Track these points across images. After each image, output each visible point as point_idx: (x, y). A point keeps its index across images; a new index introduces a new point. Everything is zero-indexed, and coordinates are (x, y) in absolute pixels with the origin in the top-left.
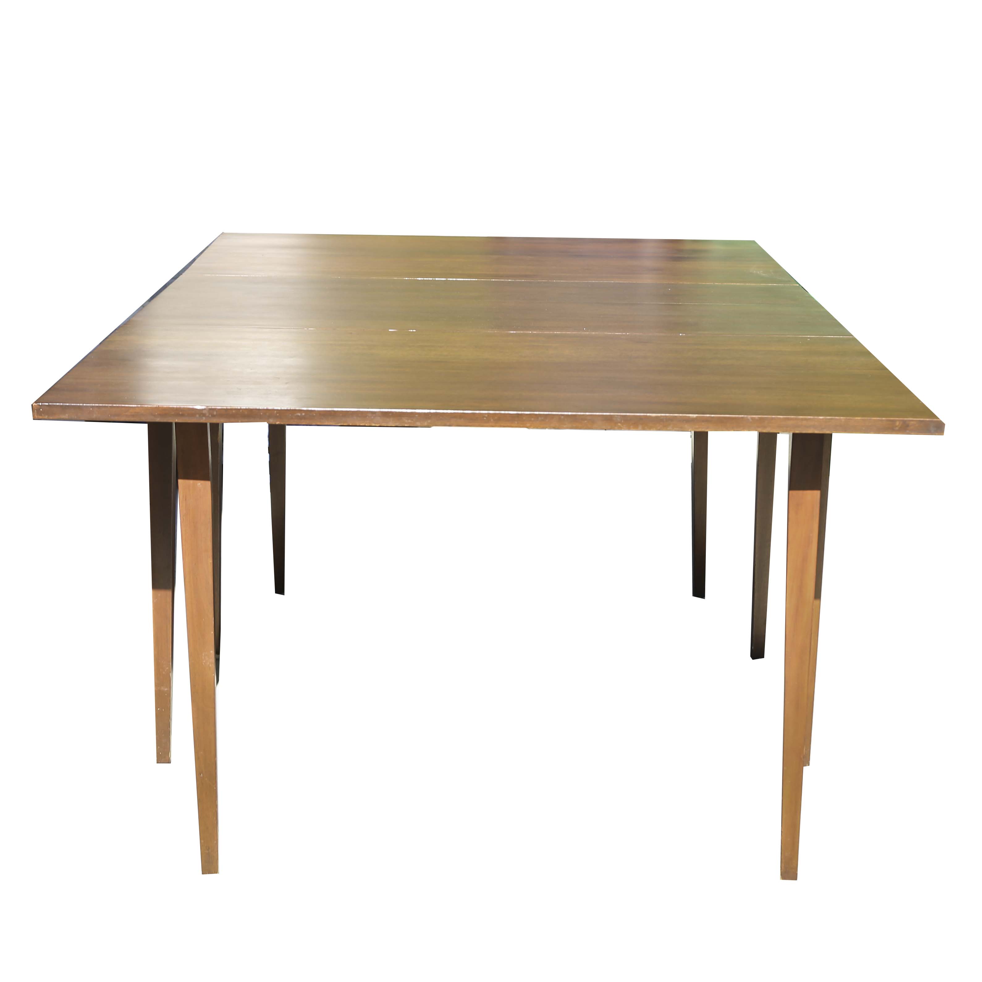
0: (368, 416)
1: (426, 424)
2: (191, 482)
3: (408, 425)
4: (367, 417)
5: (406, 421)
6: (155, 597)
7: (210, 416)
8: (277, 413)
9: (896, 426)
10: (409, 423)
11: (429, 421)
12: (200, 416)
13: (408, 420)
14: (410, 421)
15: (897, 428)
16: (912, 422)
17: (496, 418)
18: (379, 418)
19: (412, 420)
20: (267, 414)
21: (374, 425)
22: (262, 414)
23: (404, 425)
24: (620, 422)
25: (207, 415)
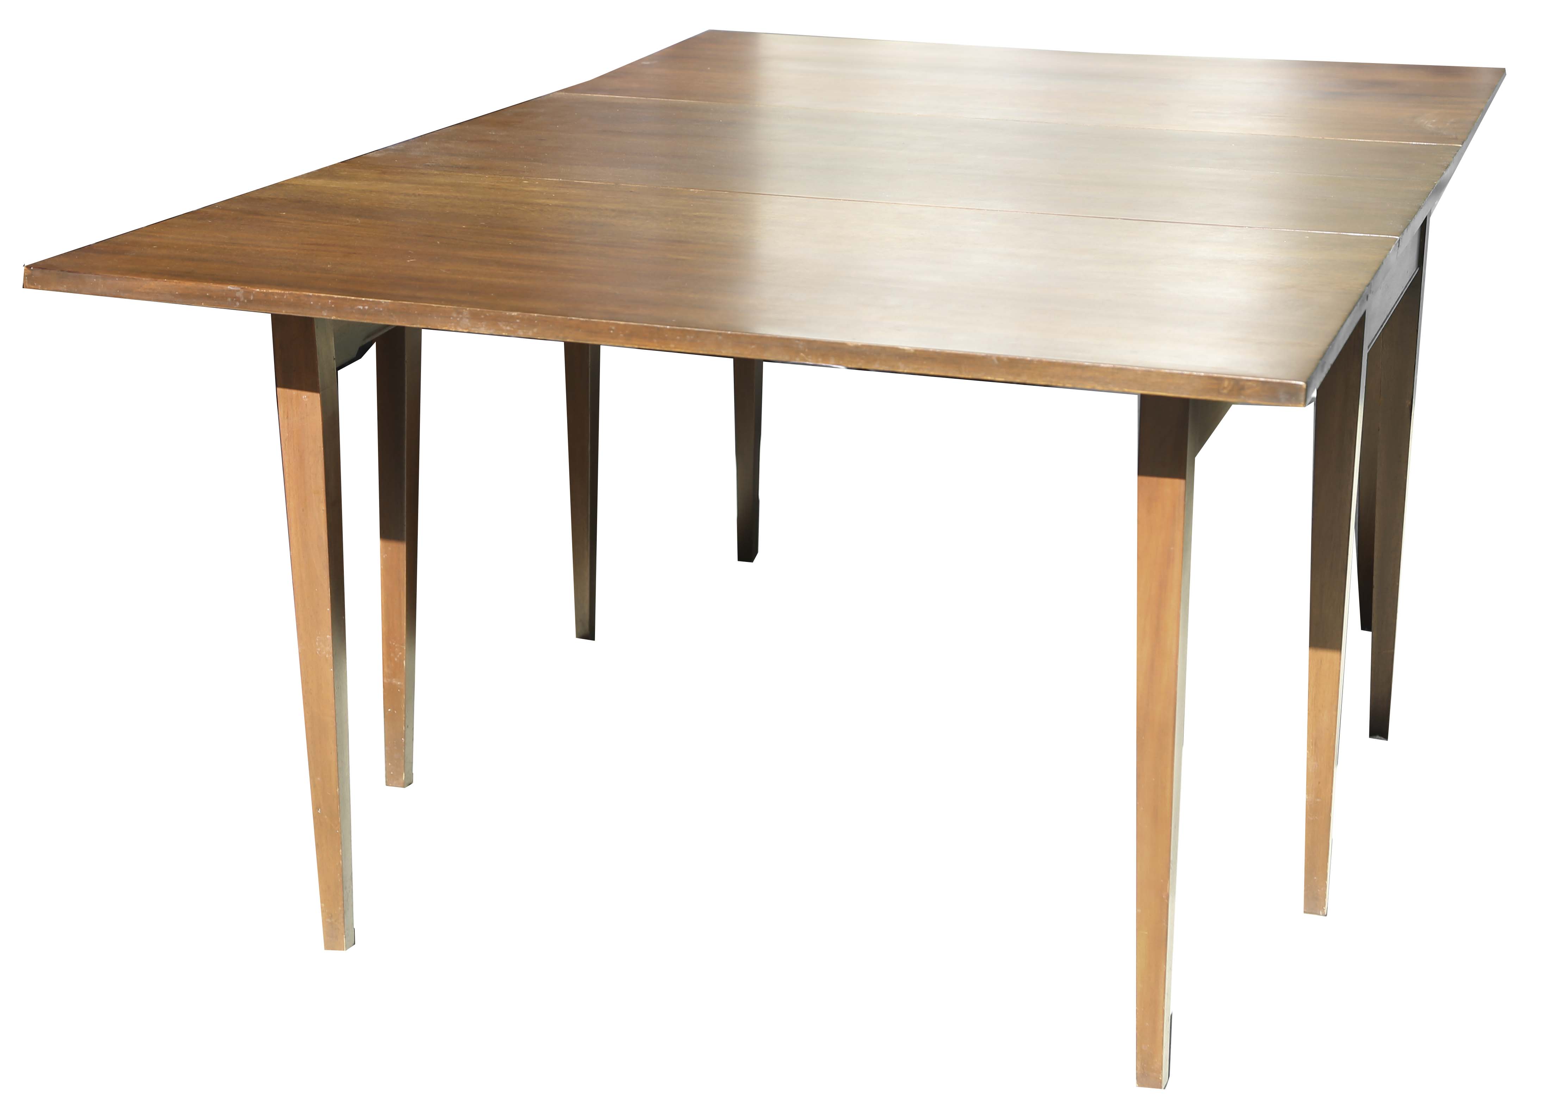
0: (453, 317)
1: (530, 334)
2: (294, 392)
3: (506, 334)
4: (451, 318)
5: (504, 328)
6: (384, 551)
7: (246, 301)
8: (332, 303)
9: (1224, 388)
10: (507, 331)
11: (535, 330)
12: (232, 300)
13: (507, 326)
14: (508, 328)
15: (1225, 391)
16: (1250, 383)
17: (627, 332)
18: (467, 320)
19: (511, 327)
20: (320, 304)
21: (460, 330)
22: (312, 303)
23: (501, 334)
24: (804, 352)
25: (242, 299)
